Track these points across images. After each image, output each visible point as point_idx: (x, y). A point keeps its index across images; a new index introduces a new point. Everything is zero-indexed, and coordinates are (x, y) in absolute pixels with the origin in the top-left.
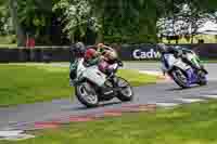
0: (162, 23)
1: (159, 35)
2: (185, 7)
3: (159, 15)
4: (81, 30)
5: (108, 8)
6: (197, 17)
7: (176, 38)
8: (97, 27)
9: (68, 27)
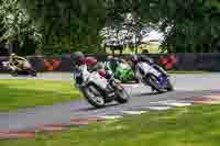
0: (105, 32)
1: (102, 45)
2: (129, 16)
3: (102, 24)
4: (20, 39)
5: (48, 18)
6: (141, 27)
7: (120, 48)
8: (37, 36)
9: (5, 36)
